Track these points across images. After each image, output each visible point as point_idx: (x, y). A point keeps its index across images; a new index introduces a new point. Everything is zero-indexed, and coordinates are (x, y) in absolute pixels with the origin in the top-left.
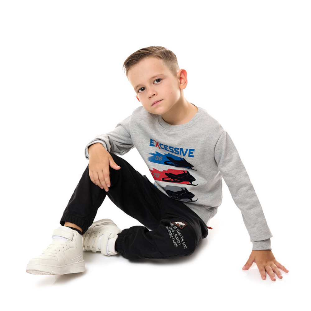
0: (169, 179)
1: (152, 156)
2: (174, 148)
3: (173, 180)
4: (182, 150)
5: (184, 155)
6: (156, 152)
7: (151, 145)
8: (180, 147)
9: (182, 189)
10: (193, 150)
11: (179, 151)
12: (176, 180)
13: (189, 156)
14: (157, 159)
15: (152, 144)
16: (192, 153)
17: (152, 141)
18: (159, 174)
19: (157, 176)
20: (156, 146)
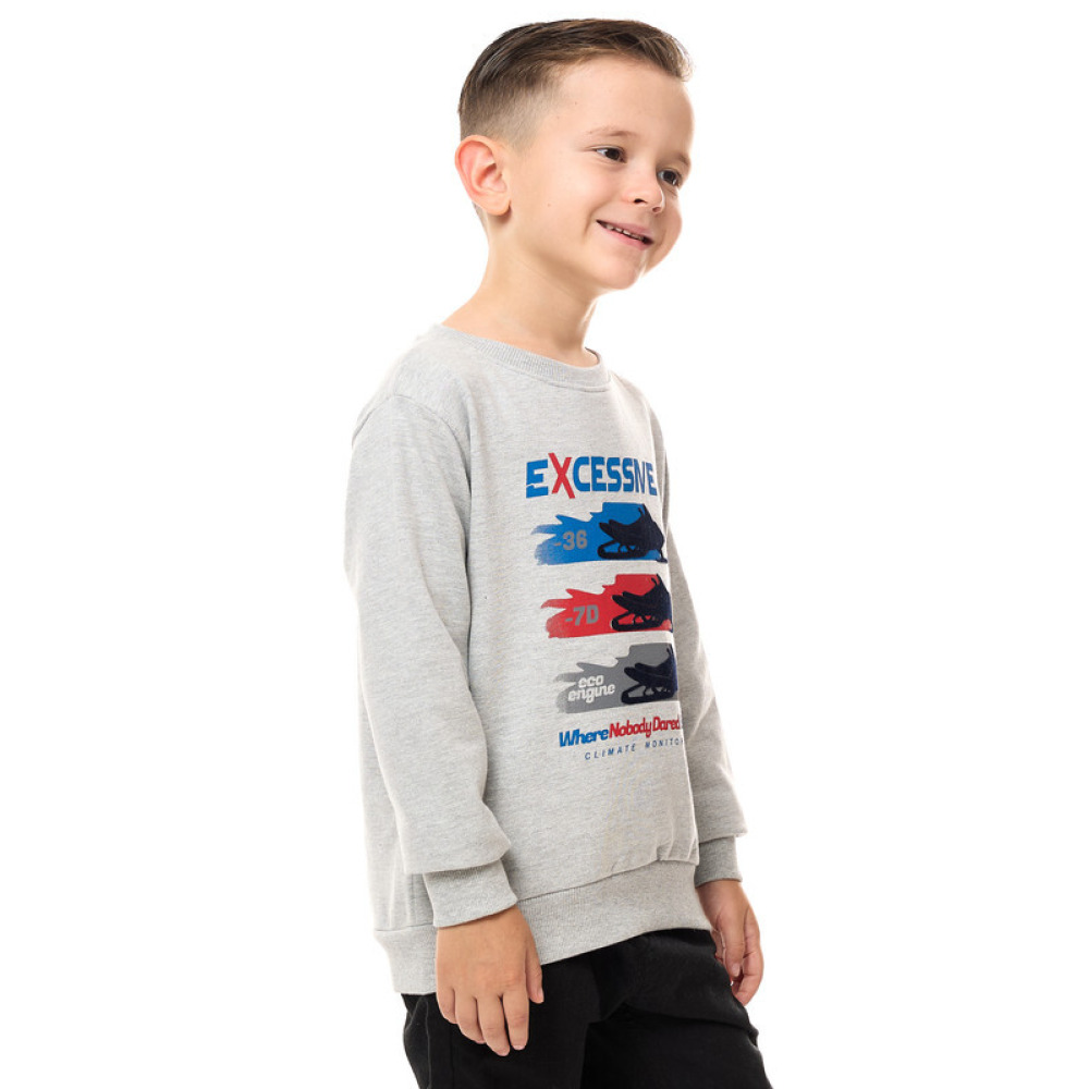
0: (631, 619)
1: (549, 536)
2: (621, 462)
6: (559, 517)
7: (531, 493)
9: (668, 650)
11: (633, 470)
14: (572, 546)
16: (652, 479)
17: (536, 472)
18: (596, 608)
19: (593, 616)
20: (556, 490)
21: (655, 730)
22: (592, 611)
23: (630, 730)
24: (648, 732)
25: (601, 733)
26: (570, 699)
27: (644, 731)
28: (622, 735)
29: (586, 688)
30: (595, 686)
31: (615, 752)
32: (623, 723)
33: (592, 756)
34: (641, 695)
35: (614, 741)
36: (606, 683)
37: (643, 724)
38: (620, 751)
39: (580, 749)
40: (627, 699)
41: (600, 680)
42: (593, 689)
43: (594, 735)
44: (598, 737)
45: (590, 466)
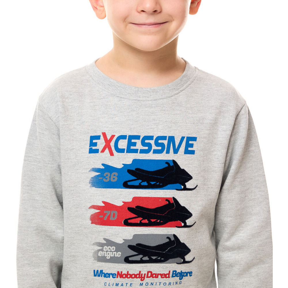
0: (138, 220)
1: (97, 174)
2: (154, 138)
3: (146, 221)
4: (172, 139)
5: (176, 151)
6: (103, 165)
7: (91, 151)
8: (168, 134)
10: (195, 139)
11: (165, 142)
12: (153, 220)
13: (187, 152)
14: (108, 180)
15: (94, 148)
16: (192, 146)
17: (94, 141)
18: (116, 213)
19: (114, 216)
20: (103, 151)
21: (147, 277)
22: (114, 214)
23: (129, 276)
24: (142, 279)
25: (113, 275)
26: (99, 255)
27: (139, 277)
28: (123, 278)
29: (107, 251)
30: (111, 251)
31: (120, 285)
32: (125, 272)
33: (108, 284)
34: (139, 259)
35: (119, 280)
36: (117, 251)
37: (139, 274)
38: (122, 285)
39: (102, 279)
40: (127, 260)
41: (113, 249)
42: (110, 252)
43: (109, 274)
44: (111, 276)
45: (127, 140)
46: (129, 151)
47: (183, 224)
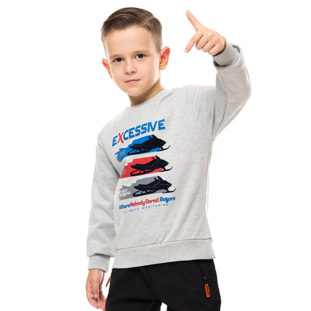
0: (138, 172)
2: (141, 126)
3: (142, 172)
4: (150, 124)
5: (153, 130)
6: (119, 149)
8: (147, 122)
9: (154, 178)
10: (164, 120)
11: (147, 126)
13: (160, 129)
14: (121, 155)
15: (114, 143)
16: (162, 124)
17: (115, 139)
18: (125, 170)
19: (125, 172)
21: (146, 203)
23: (136, 204)
24: (144, 204)
25: (128, 205)
26: (121, 196)
27: (142, 204)
28: (134, 206)
29: (124, 193)
30: (125, 192)
31: (132, 210)
32: (134, 202)
33: (126, 212)
34: (140, 193)
35: (132, 208)
36: (128, 191)
37: (142, 202)
38: (134, 210)
39: (123, 210)
40: (135, 195)
41: (126, 190)
43: (126, 206)
44: (127, 206)
45: (128, 132)
46: (131, 137)
47: (163, 170)
